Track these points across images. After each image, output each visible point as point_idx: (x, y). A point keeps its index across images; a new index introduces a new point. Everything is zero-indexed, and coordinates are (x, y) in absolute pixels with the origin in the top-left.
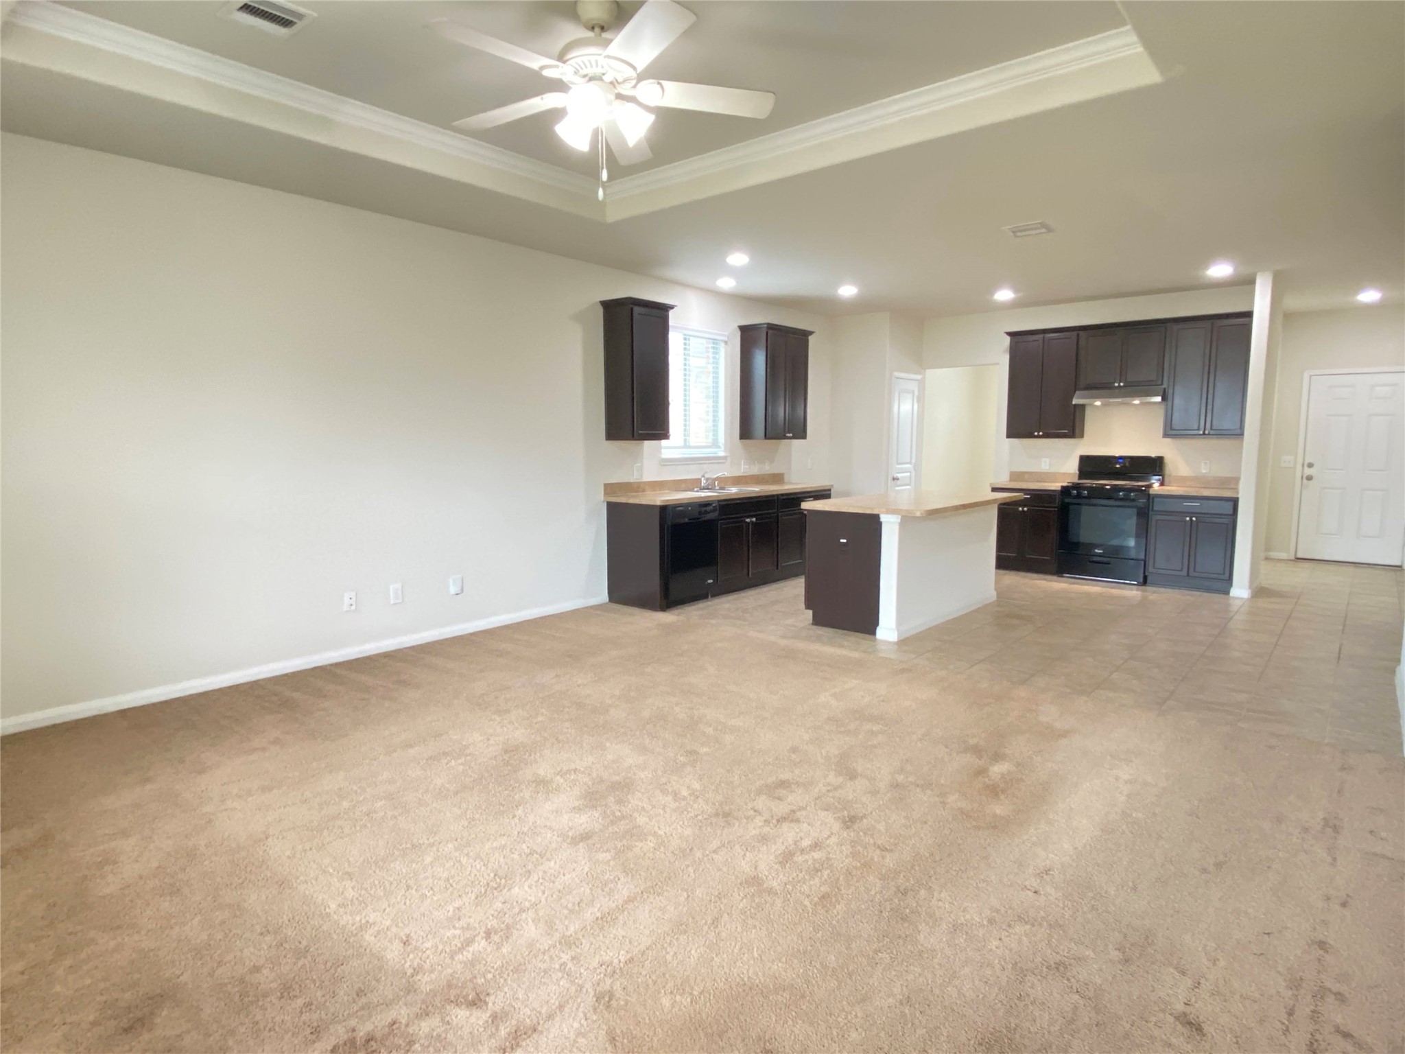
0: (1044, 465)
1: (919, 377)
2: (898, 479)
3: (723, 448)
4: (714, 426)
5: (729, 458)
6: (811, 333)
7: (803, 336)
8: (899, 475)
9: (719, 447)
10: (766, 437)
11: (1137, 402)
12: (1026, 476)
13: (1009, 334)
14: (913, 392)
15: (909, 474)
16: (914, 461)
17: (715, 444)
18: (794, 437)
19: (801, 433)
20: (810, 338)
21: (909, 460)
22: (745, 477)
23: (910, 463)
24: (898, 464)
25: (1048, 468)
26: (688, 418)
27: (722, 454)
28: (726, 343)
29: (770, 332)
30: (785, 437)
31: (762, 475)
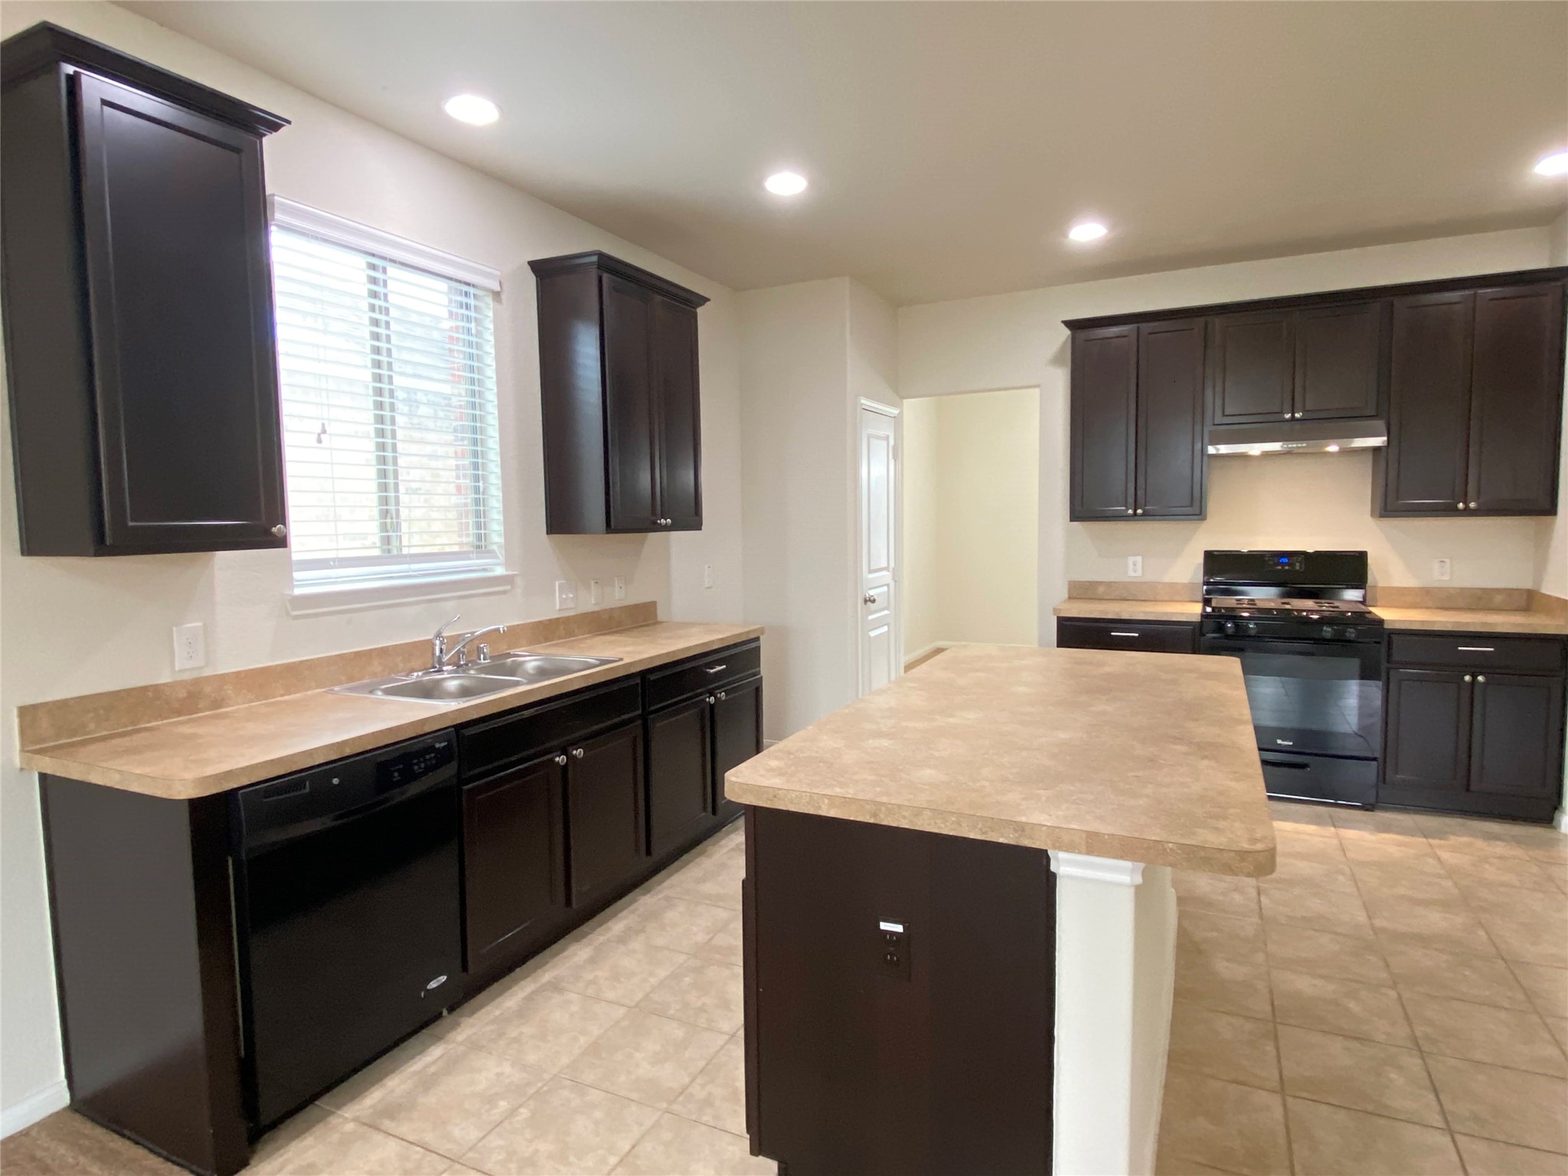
0: (1134, 568)
1: (895, 411)
2: (874, 601)
3: (502, 559)
4: (477, 502)
5: (519, 581)
6: (704, 300)
7: (686, 303)
8: (872, 593)
9: (491, 554)
10: (610, 527)
11: (1333, 448)
12: (1101, 589)
13: (1069, 324)
14: (887, 438)
15: (885, 589)
16: (892, 564)
17: (480, 546)
18: (674, 527)
19: (689, 517)
20: (700, 311)
21: (884, 564)
22: (567, 619)
23: (886, 569)
24: (871, 571)
25: (1139, 573)
26: (391, 481)
27: (500, 571)
28: (497, 295)
29: (606, 277)
30: (656, 528)
31: (605, 611)
